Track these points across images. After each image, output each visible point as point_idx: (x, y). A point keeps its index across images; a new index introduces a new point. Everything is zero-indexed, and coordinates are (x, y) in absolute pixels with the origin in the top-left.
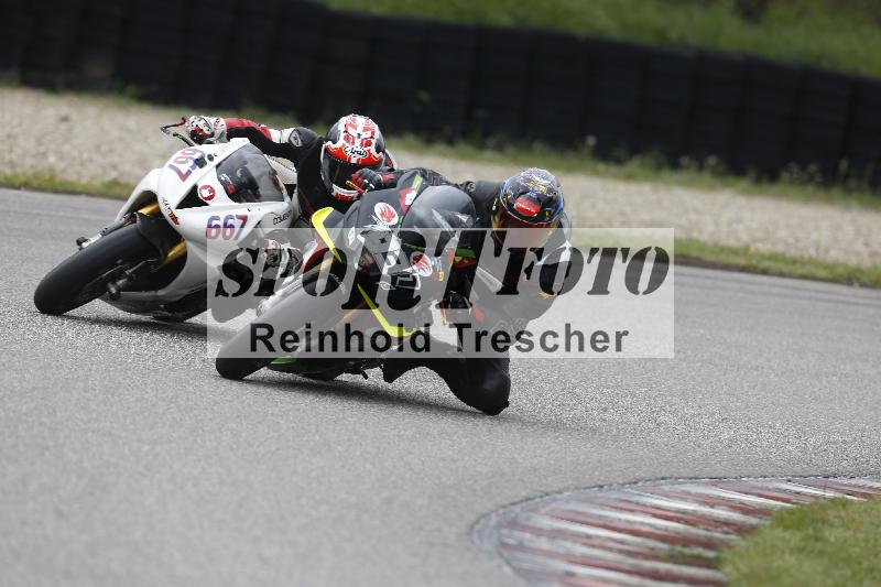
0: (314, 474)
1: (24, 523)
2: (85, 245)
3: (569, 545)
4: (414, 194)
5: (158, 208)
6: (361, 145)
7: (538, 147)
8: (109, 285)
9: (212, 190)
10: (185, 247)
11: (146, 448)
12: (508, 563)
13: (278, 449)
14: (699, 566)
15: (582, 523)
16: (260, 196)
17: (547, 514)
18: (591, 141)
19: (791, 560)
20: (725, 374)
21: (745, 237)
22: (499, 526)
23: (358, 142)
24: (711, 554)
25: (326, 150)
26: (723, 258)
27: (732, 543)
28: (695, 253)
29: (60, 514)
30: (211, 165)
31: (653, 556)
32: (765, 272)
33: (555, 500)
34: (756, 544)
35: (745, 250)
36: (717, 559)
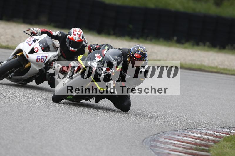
0: (101, 127)
1: (24, 140)
2: (2, 64)
3: (169, 146)
4: (106, 51)
5: (23, 53)
6: (78, 36)
7: (161, 40)
8: (9, 75)
9: (38, 49)
10: (30, 64)
11: (56, 120)
12: (153, 150)
13: (92, 120)
14: (204, 152)
15: (172, 140)
16: (50, 50)
17: (163, 138)
18: (175, 38)
19: (228, 150)
20: (211, 100)
21: (216, 64)
22: (150, 141)
23: (77, 35)
24: (207, 148)
25: (68, 37)
26: (210, 70)
27: (213, 146)
28: (203, 68)
29: (33, 137)
30: (37, 42)
31: (191, 149)
32: (222, 73)
33: (166, 134)
34: (219, 146)
35: (216, 68)
36: (209, 150)
